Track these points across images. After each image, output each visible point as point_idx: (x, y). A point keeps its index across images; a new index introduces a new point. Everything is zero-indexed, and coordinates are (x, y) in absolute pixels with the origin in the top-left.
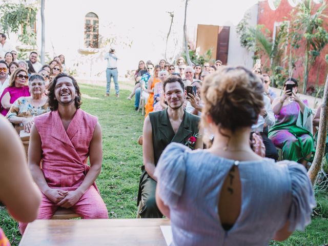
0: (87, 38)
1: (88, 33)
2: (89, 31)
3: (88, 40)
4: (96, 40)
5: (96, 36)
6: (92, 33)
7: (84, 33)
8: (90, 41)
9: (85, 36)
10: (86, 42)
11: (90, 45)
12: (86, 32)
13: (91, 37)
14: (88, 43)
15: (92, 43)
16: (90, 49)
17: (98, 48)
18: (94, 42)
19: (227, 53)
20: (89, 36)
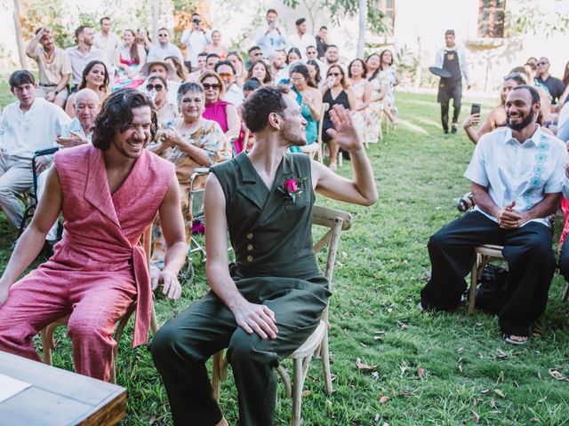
0: (484, 19)
1: (485, 9)
2: (490, 6)
3: (485, 22)
4: (501, 22)
5: (501, 16)
6: (493, 9)
7: (478, 11)
8: (488, 25)
9: (482, 16)
10: (482, 27)
11: (488, 32)
12: (481, 8)
13: (491, 17)
14: (485, 29)
15: (492, 29)
16: (488, 40)
17: (502, 37)
18: (496, 26)
20: (487, 15)
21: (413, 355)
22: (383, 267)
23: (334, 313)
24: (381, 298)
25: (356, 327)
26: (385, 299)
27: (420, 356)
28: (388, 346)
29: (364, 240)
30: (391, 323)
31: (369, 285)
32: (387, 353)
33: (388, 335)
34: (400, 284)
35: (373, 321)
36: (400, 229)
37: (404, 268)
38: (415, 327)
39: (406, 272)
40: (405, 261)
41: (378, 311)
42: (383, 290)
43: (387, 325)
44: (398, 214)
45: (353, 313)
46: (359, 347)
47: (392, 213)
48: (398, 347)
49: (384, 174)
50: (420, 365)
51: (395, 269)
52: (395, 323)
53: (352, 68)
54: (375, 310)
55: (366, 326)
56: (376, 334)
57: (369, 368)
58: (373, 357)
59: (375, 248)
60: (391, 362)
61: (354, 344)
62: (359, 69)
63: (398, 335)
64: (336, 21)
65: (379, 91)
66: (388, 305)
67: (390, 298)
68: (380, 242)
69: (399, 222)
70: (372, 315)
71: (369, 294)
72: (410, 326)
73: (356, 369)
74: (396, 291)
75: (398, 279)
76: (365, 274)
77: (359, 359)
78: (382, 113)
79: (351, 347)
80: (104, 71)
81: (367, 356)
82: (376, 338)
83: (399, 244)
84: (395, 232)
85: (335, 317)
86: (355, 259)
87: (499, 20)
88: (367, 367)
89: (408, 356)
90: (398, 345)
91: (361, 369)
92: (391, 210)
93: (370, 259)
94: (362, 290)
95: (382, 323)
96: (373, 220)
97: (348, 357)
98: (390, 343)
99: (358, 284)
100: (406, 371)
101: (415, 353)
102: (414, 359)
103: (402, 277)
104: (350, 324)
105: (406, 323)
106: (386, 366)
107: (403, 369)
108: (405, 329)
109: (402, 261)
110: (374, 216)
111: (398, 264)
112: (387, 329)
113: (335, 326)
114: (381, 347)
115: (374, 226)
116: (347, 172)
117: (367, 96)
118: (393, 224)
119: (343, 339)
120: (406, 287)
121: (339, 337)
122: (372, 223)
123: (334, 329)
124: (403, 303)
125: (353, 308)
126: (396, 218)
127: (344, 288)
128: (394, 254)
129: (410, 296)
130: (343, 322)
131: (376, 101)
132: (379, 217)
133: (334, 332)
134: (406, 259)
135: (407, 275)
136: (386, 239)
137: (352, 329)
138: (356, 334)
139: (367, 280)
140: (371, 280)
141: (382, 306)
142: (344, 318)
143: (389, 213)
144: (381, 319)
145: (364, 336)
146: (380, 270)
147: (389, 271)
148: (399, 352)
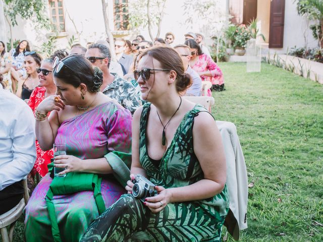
0: (117, 19)
1: (117, 13)
2: (119, 12)
3: (118, 21)
5: (127, 17)
6: (122, 13)
7: (113, 14)
8: (120, 23)
9: (116, 17)
10: (116, 24)
11: (121, 27)
12: (115, 13)
13: (121, 18)
14: (118, 25)
15: (123, 25)
16: (120, 32)
18: (124, 23)
19: (282, 25)
20: (119, 16)
87: (126, 20)
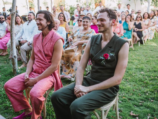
21: (153, 112)
22: (148, 79)
23: (127, 94)
24: (145, 90)
25: (134, 99)
26: (146, 90)
27: (156, 113)
28: (144, 107)
29: (142, 70)
30: (147, 99)
31: (141, 85)
32: (143, 110)
33: (145, 103)
34: (153, 85)
35: (141, 98)
36: (156, 66)
37: (155, 80)
38: (156, 101)
39: (156, 81)
40: (156, 77)
41: (143, 94)
42: (146, 87)
43: (145, 99)
44: (156, 61)
45: (133, 94)
46: (133, 107)
47: (154, 61)
48: (148, 108)
49: (153, 48)
50: (155, 116)
51: (152, 80)
52: (149, 99)
53: (145, 15)
54: (142, 94)
55: (137, 99)
56: (140, 103)
57: (135, 115)
58: (138, 111)
59: (146, 72)
60: (144, 114)
61: (132, 105)
62: (146, 16)
63: (149, 103)
64: (142, 3)
65: (154, 23)
66: (147, 92)
67: (148, 89)
68: (148, 70)
69: (156, 64)
70: (140, 95)
71: (141, 88)
72: (154, 101)
73: (130, 115)
74: (151, 87)
75: (153, 83)
76: (141, 81)
77: (132, 112)
78: (155, 30)
79: (130, 107)
80: (63, 16)
81: (135, 111)
82: (140, 104)
83: (155, 71)
84: (154, 67)
85: (127, 95)
86: (138, 75)
88: (134, 114)
89: (152, 112)
90: (148, 107)
91: (132, 115)
92: (154, 60)
93: (144, 76)
94: (138, 86)
95: (144, 99)
96: (147, 63)
97: (128, 110)
98: (145, 106)
99: (137, 84)
100: (149, 118)
101: (154, 111)
102: (153, 113)
103: (154, 83)
104: (131, 98)
105: (153, 99)
106: (142, 115)
107: (149, 117)
108: (152, 102)
109: (155, 77)
110: (147, 62)
111: (153, 78)
112: (145, 101)
113: (126, 98)
114: (141, 108)
115: (147, 65)
116: (141, 48)
117: (149, 24)
118: (153, 64)
119: (128, 103)
120: (155, 86)
121: (127, 102)
122: (146, 64)
123: (125, 99)
124: (153, 92)
125: (134, 92)
126: (155, 63)
127: (132, 85)
128: (152, 75)
129: (156, 90)
130: (129, 97)
131: (152, 26)
132: (149, 62)
133: (125, 100)
134: (157, 76)
135: (156, 82)
136: (150, 69)
137: (132, 100)
138: (133, 102)
139: (141, 83)
140: (143, 83)
141: (145, 93)
142: (130, 96)
143: (153, 61)
144: (143, 97)
145: (136, 103)
146: (146, 80)
147: (150, 80)
148: (148, 110)
